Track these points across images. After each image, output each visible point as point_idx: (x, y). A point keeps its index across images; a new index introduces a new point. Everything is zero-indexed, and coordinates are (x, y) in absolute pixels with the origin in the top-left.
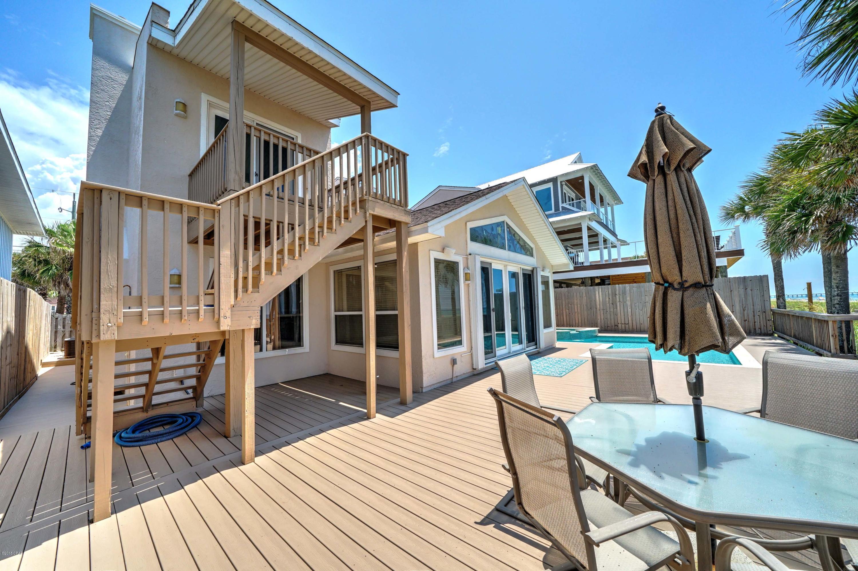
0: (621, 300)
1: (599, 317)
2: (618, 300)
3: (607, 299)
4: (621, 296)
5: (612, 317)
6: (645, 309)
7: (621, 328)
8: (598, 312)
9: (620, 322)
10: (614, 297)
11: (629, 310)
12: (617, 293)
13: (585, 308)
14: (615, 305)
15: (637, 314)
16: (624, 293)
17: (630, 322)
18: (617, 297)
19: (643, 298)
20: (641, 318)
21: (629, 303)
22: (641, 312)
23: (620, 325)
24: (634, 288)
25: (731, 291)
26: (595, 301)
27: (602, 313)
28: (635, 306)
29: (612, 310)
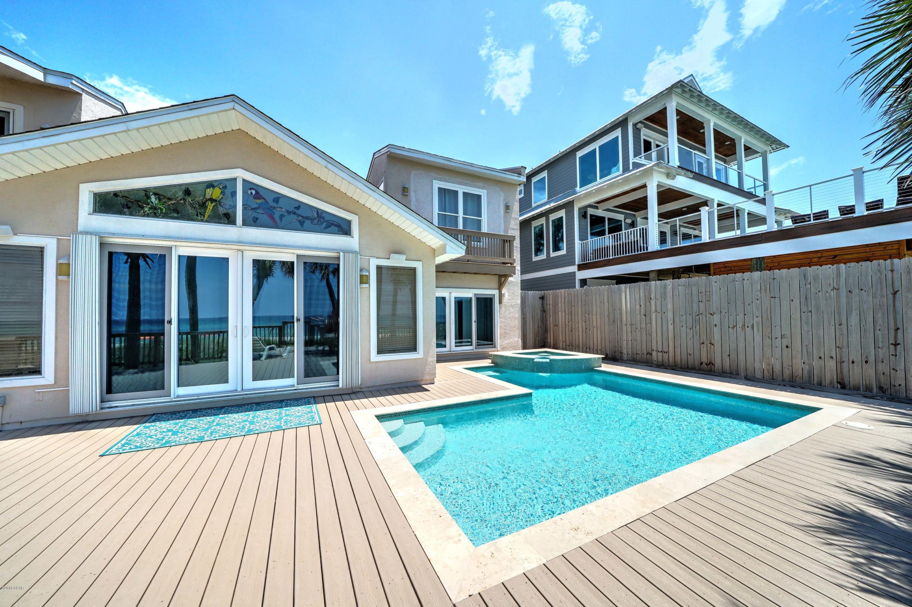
0: (659, 310)
1: (625, 338)
2: (653, 308)
3: (638, 307)
4: (658, 303)
5: (644, 339)
6: (698, 327)
7: (656, 359)
8: (624, 328)
9: (654, 348)
10: (648, 304)
11: (671, 327)
12: (653, 296)
13: (607, 322)
14: (648, 317)
15: (684, 335)
16: (664, 295)
17: (671, 349)
18: (653, 303)
19: (695, 306)
20: (690, 343)
21: (670, 315)
22: (690, 332)
23: (654, 353)
24: (680, 287)
25: (895, 293)
26: (621, 309)
27: (629, 330)
28: (681, 321)
29: (643, 326)
